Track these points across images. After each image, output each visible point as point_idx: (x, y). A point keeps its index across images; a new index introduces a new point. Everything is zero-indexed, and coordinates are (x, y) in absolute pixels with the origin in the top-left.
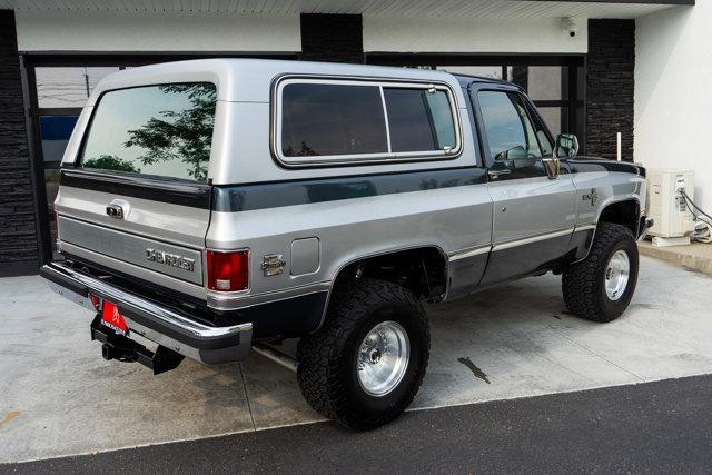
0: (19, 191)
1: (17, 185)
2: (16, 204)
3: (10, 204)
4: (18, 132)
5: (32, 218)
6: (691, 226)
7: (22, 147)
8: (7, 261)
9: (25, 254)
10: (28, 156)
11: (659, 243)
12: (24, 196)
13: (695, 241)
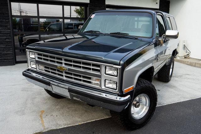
0: (7, 40)
1: (7, 38)
2: (6, 44)
3: (4, 44)
4: (7, 22)
5: (11, 48)
6: (186, 54)
7: (9, 27)
8: (4, 61)
9: (10, 59)
10: (10, 29)
11: (178, 58)
12: (9, 42)
13: (185, 58)
